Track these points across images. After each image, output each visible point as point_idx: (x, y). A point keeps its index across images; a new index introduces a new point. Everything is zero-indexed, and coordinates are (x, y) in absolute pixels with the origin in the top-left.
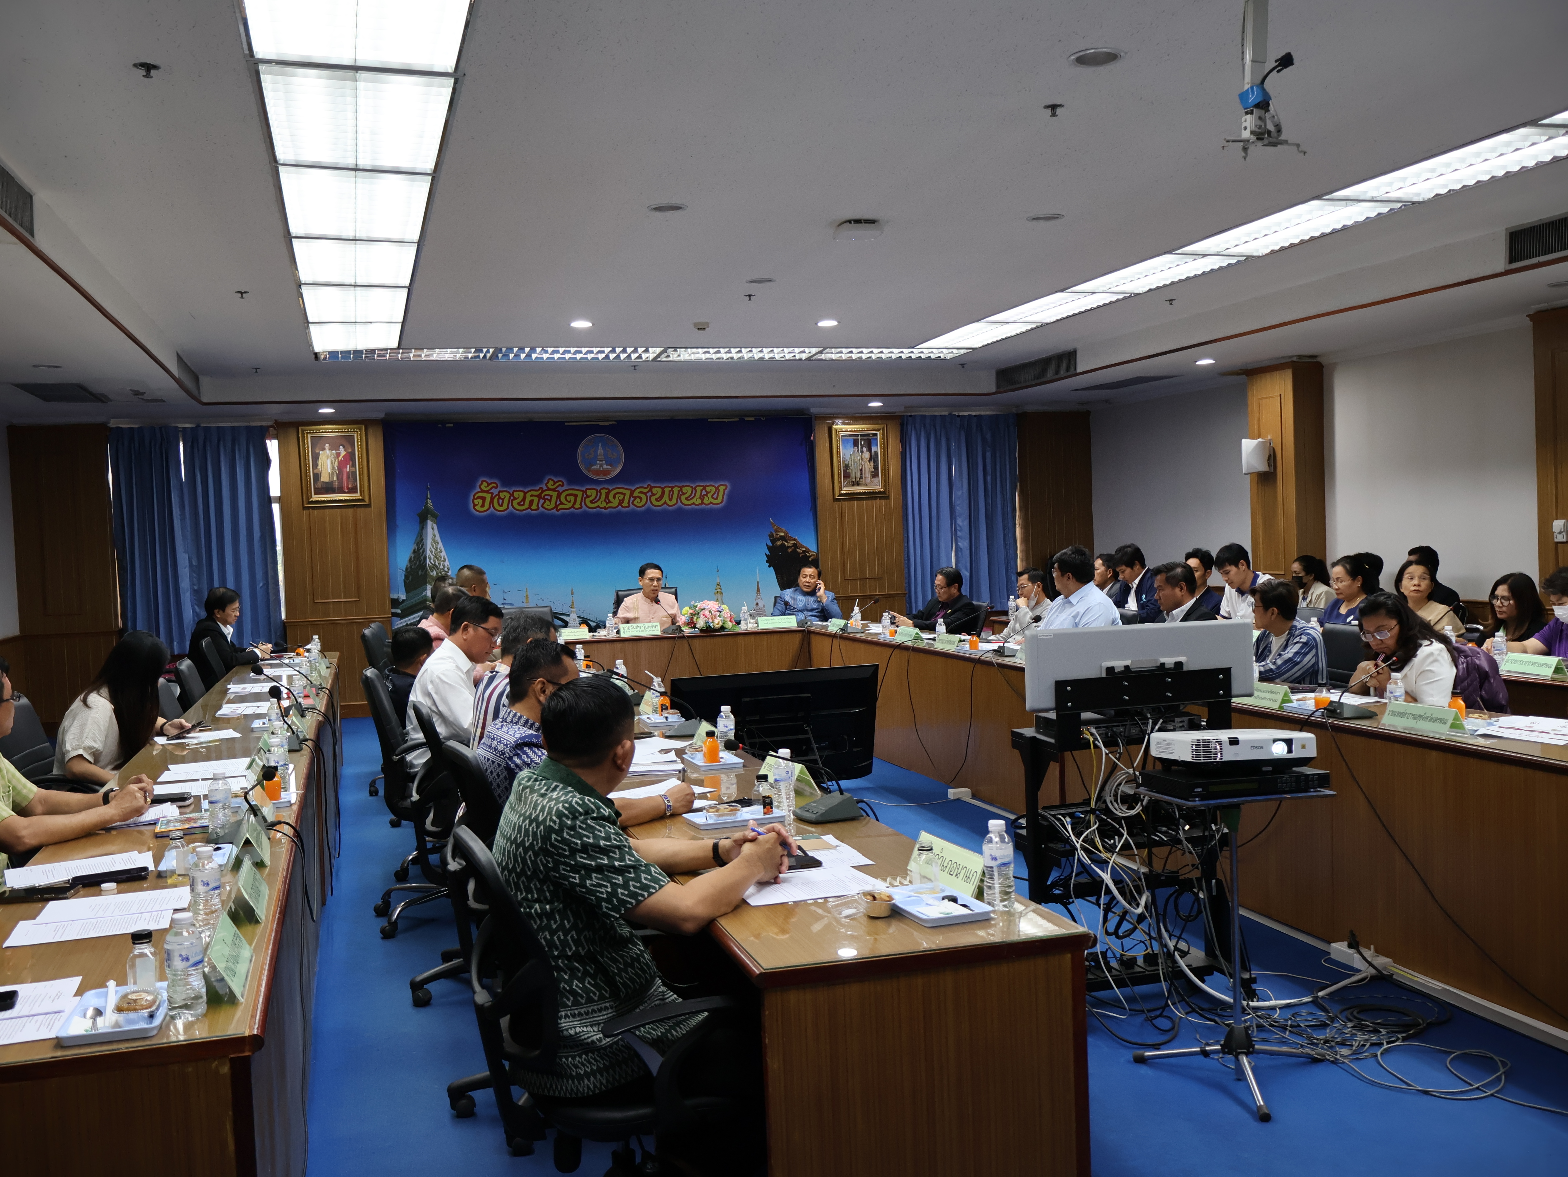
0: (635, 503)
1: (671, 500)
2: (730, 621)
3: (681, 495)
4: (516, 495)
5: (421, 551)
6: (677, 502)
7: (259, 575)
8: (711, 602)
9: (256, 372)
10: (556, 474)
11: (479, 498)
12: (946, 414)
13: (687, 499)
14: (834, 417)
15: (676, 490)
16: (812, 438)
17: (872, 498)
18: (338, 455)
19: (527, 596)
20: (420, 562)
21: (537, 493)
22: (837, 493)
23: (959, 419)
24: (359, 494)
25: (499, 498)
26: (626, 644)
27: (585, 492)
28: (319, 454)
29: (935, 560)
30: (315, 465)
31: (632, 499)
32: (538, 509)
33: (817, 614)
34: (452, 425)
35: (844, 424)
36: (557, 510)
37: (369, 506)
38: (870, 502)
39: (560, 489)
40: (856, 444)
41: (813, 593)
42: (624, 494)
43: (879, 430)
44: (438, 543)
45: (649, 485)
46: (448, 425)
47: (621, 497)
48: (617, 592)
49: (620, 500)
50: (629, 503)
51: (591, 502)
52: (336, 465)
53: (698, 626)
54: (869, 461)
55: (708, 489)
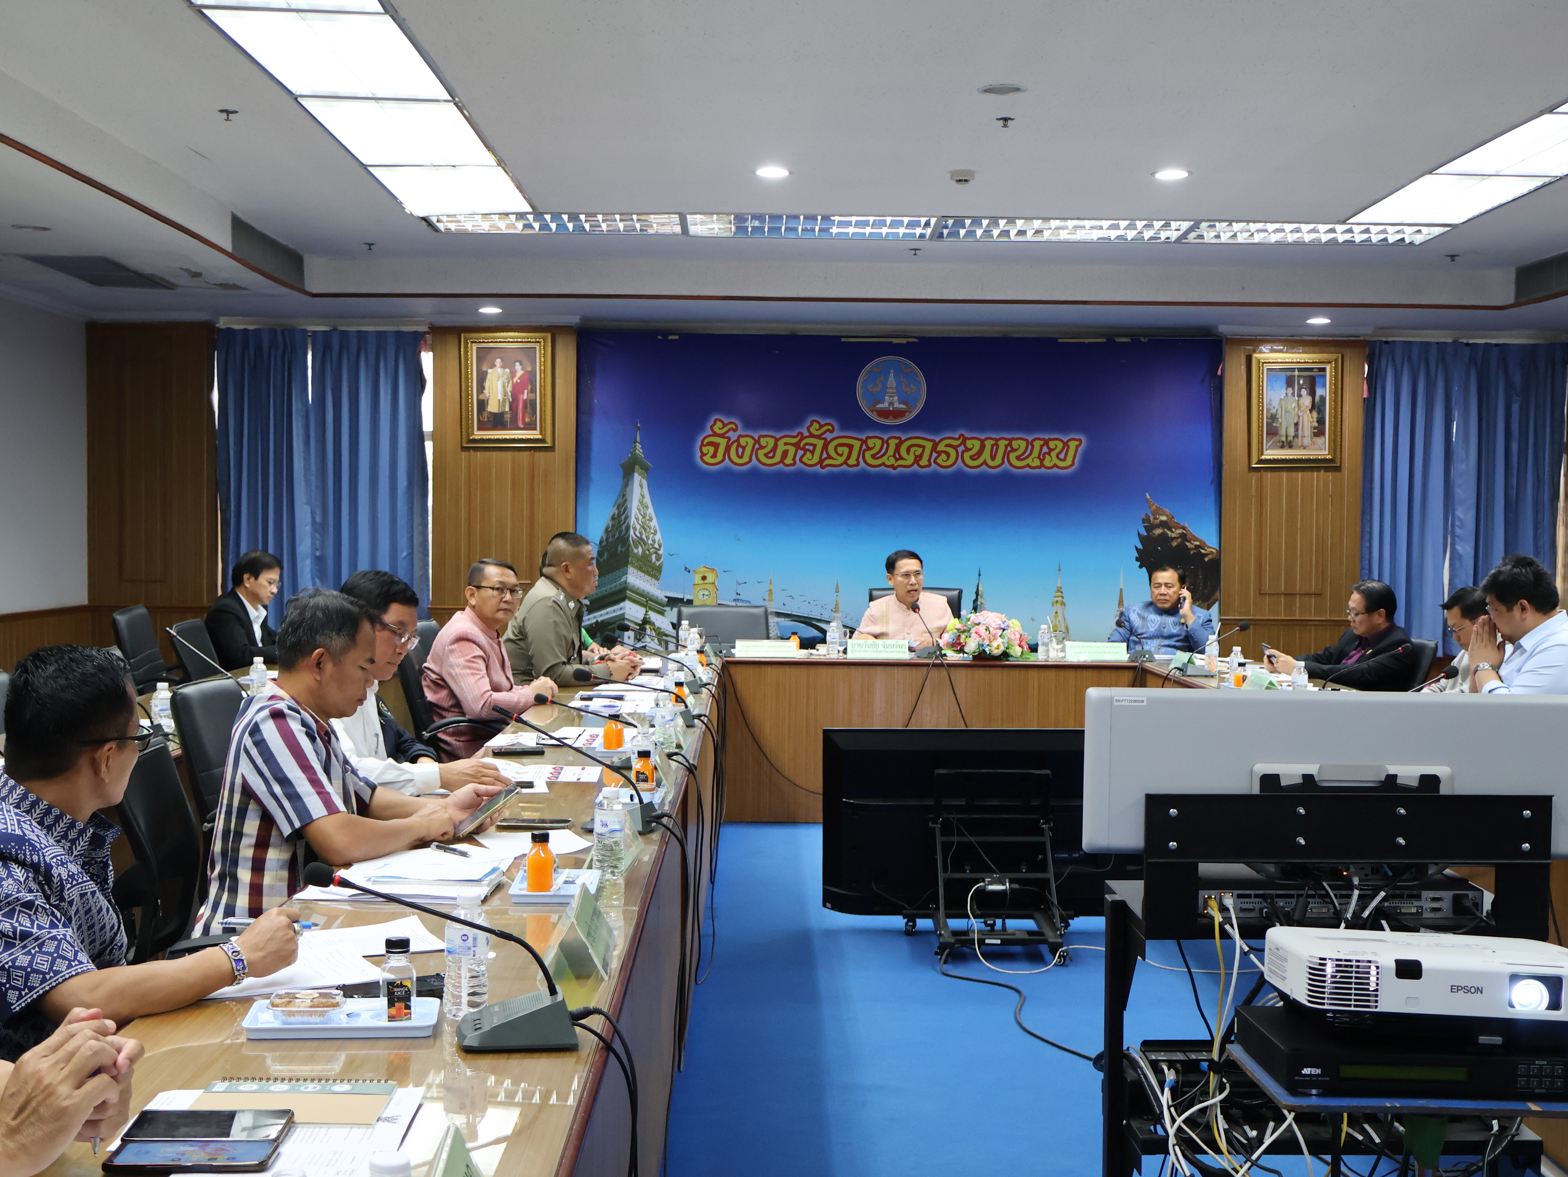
0: (939, 461)
1: (993, 458)
2: (1020, 646)
3: (1010, 452)
4: (763, 442)
5: (623, 517)
6: (1003, 462)
7: (403, 541)
8: (994, 614)
9: (370, 249)
10: (825, 414)
11: (710, 444)
12: (1449, 340)
13: (1018, 458)
14: (1257, 341)
15: (1002, 444)
16: (1219, 373)
17: (1311, 469)
18: (513, 374)
19: (770, 590)
20: (620, 532)
21: (794, 440)
22: (1254, 459)
23: (1467, 350)
24: (538, 432)
25: (739, 445)
26: (853, 669)
27: (864, 442)
28: (486, 373)
29: (1415, 571)
30: (481, 388)
31: (934, 455)
32: (794, 464)
33: (1178, 644)
34: (676, 337)
35: (1273, 351)
36: (822, 467)
37: (551, 449)
38: (1308, 474)
39: (828, 436)
40: (1290, 382)
41: (1173, 610)
42: (924, 447)
43: (1330, 362)
44: (647, 507)
45: (962, 435)
46: (670, 337)
47: (919, 451)
48: (871, 590)
49: (916, 457)
50: (929, 461)
51: (873, 456)
52: (509, 389)
53: (966, 649)
54: (1311, 411)
55: (1052, 444)
